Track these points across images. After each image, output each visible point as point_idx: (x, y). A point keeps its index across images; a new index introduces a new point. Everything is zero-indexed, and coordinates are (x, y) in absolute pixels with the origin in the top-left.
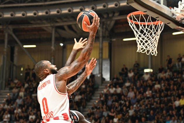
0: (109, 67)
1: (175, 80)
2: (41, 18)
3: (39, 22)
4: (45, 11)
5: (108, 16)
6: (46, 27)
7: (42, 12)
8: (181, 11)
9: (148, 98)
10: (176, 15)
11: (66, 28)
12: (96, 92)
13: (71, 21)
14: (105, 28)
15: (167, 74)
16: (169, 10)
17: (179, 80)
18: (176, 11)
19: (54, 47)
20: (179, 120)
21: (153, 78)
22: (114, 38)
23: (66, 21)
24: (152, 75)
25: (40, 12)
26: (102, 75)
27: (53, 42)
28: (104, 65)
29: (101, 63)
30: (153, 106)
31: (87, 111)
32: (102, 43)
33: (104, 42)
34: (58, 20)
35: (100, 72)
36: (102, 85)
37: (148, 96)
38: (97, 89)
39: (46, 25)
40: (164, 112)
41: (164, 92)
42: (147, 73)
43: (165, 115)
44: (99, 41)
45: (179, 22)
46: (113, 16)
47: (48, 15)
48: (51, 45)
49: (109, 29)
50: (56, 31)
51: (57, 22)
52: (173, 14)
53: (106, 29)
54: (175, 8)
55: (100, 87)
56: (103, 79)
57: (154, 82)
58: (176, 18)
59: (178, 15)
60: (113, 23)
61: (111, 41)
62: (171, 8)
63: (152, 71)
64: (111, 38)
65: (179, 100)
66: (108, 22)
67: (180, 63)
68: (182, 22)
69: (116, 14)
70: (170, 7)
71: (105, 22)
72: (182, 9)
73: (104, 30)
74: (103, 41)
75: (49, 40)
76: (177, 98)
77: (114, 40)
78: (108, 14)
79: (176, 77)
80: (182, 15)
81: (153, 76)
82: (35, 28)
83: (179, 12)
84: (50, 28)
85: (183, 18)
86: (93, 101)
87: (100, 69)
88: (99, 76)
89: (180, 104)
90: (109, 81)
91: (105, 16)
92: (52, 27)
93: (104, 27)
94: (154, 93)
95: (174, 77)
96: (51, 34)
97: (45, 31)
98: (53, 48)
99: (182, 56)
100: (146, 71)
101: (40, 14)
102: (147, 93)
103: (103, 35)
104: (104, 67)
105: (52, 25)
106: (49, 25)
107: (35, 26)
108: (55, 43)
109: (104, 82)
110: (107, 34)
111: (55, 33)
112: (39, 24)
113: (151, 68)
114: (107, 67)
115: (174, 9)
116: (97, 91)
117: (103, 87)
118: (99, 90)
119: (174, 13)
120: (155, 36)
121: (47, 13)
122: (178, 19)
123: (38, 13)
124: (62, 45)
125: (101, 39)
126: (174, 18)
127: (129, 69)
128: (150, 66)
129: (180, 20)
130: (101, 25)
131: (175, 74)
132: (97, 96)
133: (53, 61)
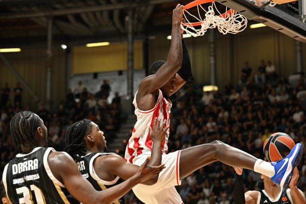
1: (255, 103)
3: (25, 9)
6: (38, 17)
9: (210, 134)
11: (70, 18)
12: (123, 126)
13: (78, 7)
14: (138, 18)
17: (261, 103)
19: (52, 50)
21: (219, 101)
22: (152, 35)
23: (70, 8)
24: (217, 96)
27: (49, 44)
28: (136, 80)
29: (130, 76)
32: (133, 43)
33: (135, 42)
34: (57, 6)
35: (130, 92)
37: (211, 130)
38: (125, 119)
39: (38, 15)
41: (238, 123)
42: (208, 93)
44: (127, 40)
45: (259, 9)
48: (46, 48)
49: (145, 19)
50: (54, 24)
51: (55, 9)
53: (139, 20)
55: (130, 116)
57: (220, 108)
60: (150, 9)
61: (147, 40)
63: (216, 88)
64: (147, 35)
66: (143, 9)
68: (264, 9)
71: (137, 9)
73: (136, 21)
74: (133, 39)
75: (43, 39)
76: (260, 134)
77: (153, 38)
79: (256, 98)
81: (219, 98)
82: (19, 19)
84: (44, 19)
85: (266, 2)
86: (118, 140)
87: (130, 86)
88: (128, 98)
92: (47, 17)
93: (136, 16)
94: (220, 126)
95: (253, 98)
96: (46, 30)
97: (37, 24)
98: (49, 52)
100: (206, 89)
103: (133, 30)
104: (135, 84)
105: (48, 14)
106: (42, 14)
107: (18, 16)
108: (53, 44)
110: (140, 27)
111: (53, 28)
113: (216, 84)
118: (128, 121)
122: (258, 3)
124: (64, 47)
125: (130, 36)
126: (251, 2)
128: (213, 81)
129: (261, 5)
130: (130, 13)
131: (255, 94)
132: (125, 133)
133: (49, 74)
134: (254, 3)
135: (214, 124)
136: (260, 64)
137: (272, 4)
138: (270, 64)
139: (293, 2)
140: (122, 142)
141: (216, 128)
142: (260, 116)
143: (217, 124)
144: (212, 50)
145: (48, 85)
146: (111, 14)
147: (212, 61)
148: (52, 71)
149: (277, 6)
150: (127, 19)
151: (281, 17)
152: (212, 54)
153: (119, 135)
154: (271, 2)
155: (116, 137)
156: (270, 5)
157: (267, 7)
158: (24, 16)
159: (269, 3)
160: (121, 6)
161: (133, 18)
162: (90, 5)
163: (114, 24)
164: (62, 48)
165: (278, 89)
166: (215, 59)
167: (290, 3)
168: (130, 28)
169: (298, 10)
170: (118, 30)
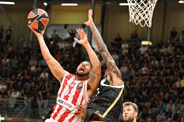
9: (143, 75)
15: (169, 48)
17: (183, 57)
20: (178, 104)
30: (147, 86)
32: (94, 5)
33: (96, 5)
37: (144, 73)
41: (164, 69)
42: (144, 46)
44: (91, 3)
48: (33, 4)
57: (152, 57)
61: (105, 4)
77: (109, 3)
79: (178, 53)
90: (98, 52)
98: (35, 7)
100: (144, 43)
102: (143, 69)
120: (151, 3)
127: (123, 40)
128: (149, 38)
131: (178, 50)
141: (148, 71)
142: (180, 65)
143: (149, 69)
164: (44, 5)
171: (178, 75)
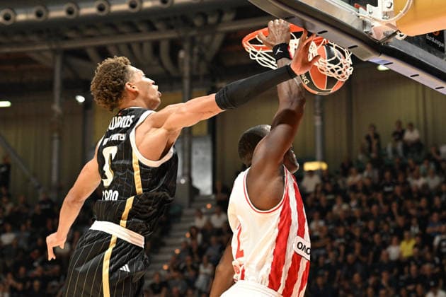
0: (209, 158)
1: (387, 189)
2: (24, 28)
3: (17, 38)
4: (34, 10)
5: (206, 23)
6: (39, 52)
7: (27, 13)
8: (386, 14)
10: (373, 24)
11: (92, 53)
12: (176, 226)
13: (104, 36)
14: (198, 54)
15: (366, 174)
16: (352, 12)
17: (398, 189)
18: (372, 15)
19: (61, 105)
21: (328, 187)
22: (222, 80)
23: (91, 37)
24: (326, 179)
25: (21, 13)
26: (190, 180)
27: (57, 93)
28: (197, 153)
29: (186, 146)
31: (152, 278)
32: (191, 93)
33: (195, 90)
34: (70, 34)
35: (186, 170)
36: (190, 207)
37: (316, 233)
38: (178, 216)
39: (38, 48)
40: (357, 277)
41: (359, 221)
43: (359, 286)
44: (182, 88)
45: (380, 43)
46: (219, 21)
47: (41, 19)
48: (52, 101)
49: (209, 55)
50: (65, 64)
51: (67, 38)
52: (364, 24)
53: (201, 57)
54: (368, 6)
55: (187, 211)
56: (194, 191)
57: (330, 197)
58: (373, 32)
59: (376, 24)
60: (219, 39)
61: (214, 87)
62: (358, 8)
63: (324, 166)
64: (214, 80)
65: (399, 243)
66: (207, 39)
67: (399, 146)
68: (387, 43)
69: (228, 17)
70: (356, 4)
71: (198, 39)
72: (387, 10)
73: (196, 58)
74: (191, 87)
75: (47, 87)
76: (395, 239)
78: (205, 16)
79: (388, 181)
80: (389, 25)
81: (329, 182)
82: (8, 54)
83: (380, 16)
84: (49, 55)
85: (390, 33)
86: (167, 249)
87: (187, 163)
88: (183, 181)
89: (401, 254)
90: (209, 196)
91: (198, 22)
92: (54, 52)
93: (196, 50)
94: (331, 227)
95: (383, 182)
96: (52, 71)
97: (36, 62)
98: (56, 108)
99: (404, 126)
101: (21, 17)
102: (314, 225)
103: (191, 72)
104: (195, 158)
105: (54, 46)
106: (46, 47)
107: (7, 50)
108: (61, 96)
109: (197, 198)
110: (203, 69)
111: (62, 69)
112: (18, 44)
113: (324, 160)
114: (204, 159)
115: (365, 9)
116: (179, 222)
117: (193, 211)
118: (183, 219)
119: (366, 20)
121: (39, 14)
122: (378, 35)
123: (16, 14)
124: (81, 99)
125: (186, 83)
126: (366, 32)
128: (319, 154)
129: (382, 37)
130: (186, 46)
131: (387, 174)
132: (178, 237)
133: (56, 143)
134: (371, 34)
135: (321, 223)
136: (394, 128)
137: (401, 36)
138: (411, 127)
139: (435, 32)
140: (173, 252)
141: (325, 229)
142: (395, 210)
143: (327, 224)
144: (317, 105)
145: (55, 161)
146: (156, 46)
147: (318, 123)
148: (60, 138)
149: (409, 39)
150: (182, 54)
151: (415, 56)
152: (318, 111)
153: (168, 241)
154: (398, 33)
155: (164, 245)
156: (398, 37)
157: (391, 40)
158: (15, 50)
159: (395, 34)
160: (172, 35)
161: (191, 54)
162: (122, 33)
163: (161, 63)
164: (77, 101)
165: (422, 168)
166: (323, 120)
167: (431, 34)
168: (186, 70)
169: (443, 45)
170: (168, 72)
171: (392, 231)
